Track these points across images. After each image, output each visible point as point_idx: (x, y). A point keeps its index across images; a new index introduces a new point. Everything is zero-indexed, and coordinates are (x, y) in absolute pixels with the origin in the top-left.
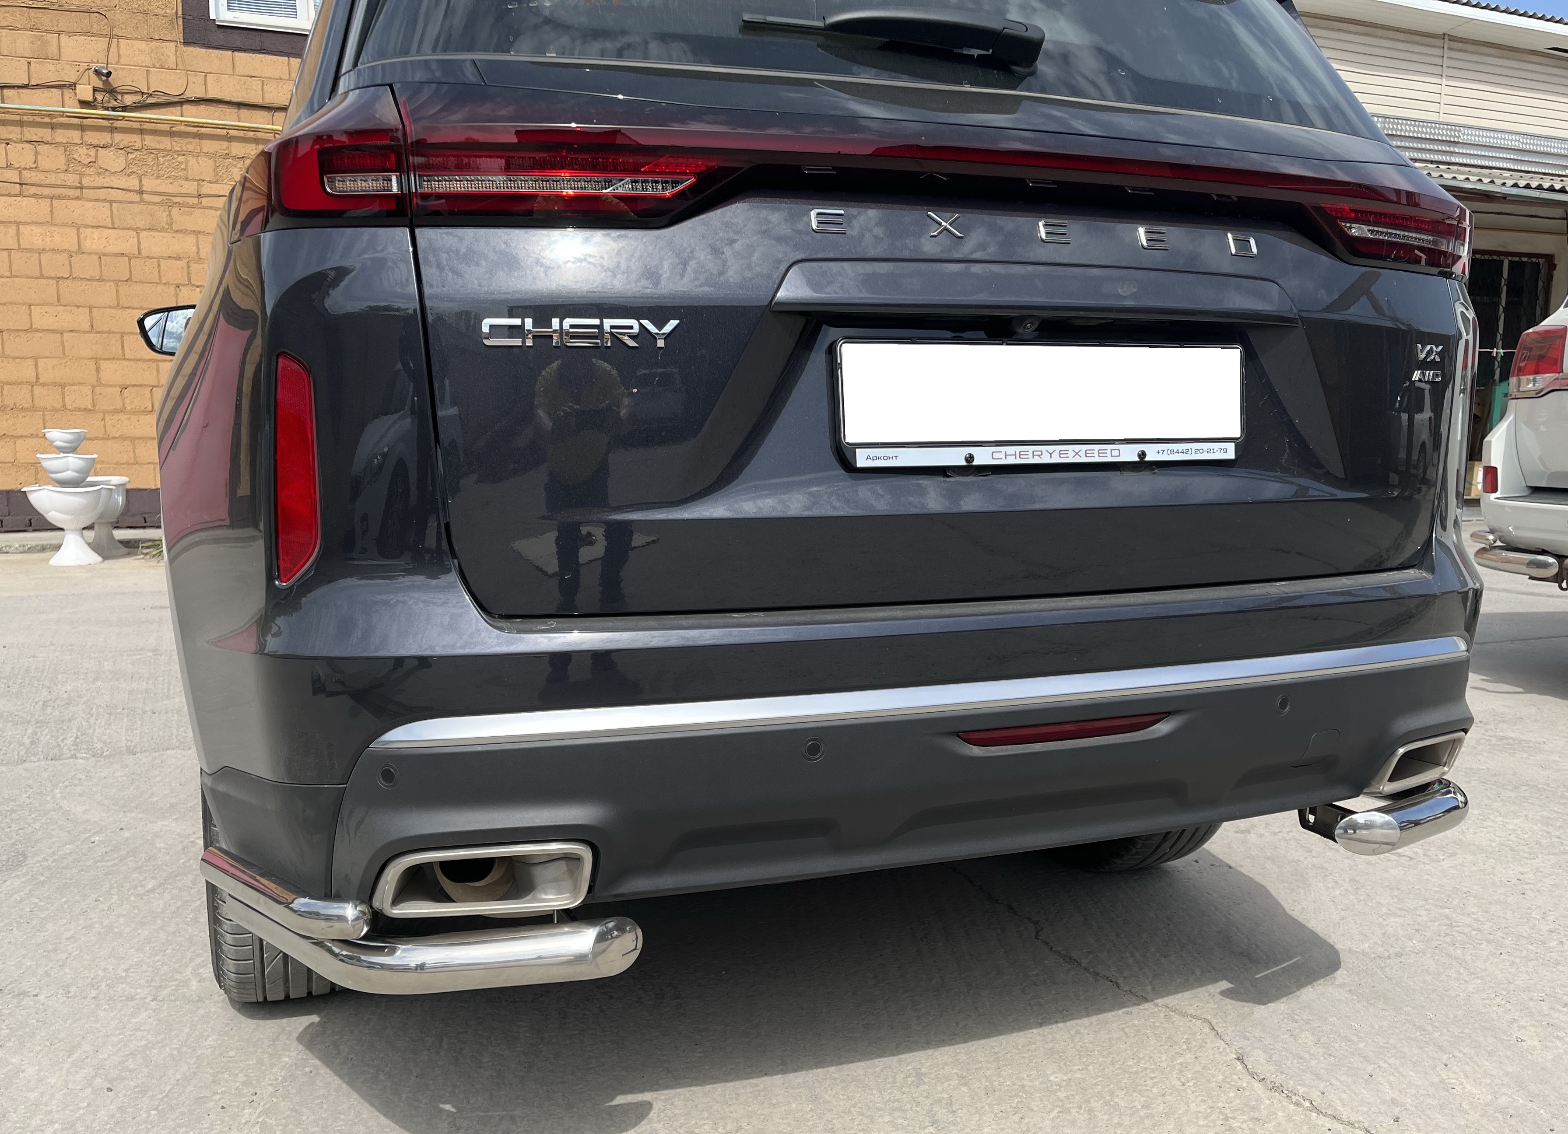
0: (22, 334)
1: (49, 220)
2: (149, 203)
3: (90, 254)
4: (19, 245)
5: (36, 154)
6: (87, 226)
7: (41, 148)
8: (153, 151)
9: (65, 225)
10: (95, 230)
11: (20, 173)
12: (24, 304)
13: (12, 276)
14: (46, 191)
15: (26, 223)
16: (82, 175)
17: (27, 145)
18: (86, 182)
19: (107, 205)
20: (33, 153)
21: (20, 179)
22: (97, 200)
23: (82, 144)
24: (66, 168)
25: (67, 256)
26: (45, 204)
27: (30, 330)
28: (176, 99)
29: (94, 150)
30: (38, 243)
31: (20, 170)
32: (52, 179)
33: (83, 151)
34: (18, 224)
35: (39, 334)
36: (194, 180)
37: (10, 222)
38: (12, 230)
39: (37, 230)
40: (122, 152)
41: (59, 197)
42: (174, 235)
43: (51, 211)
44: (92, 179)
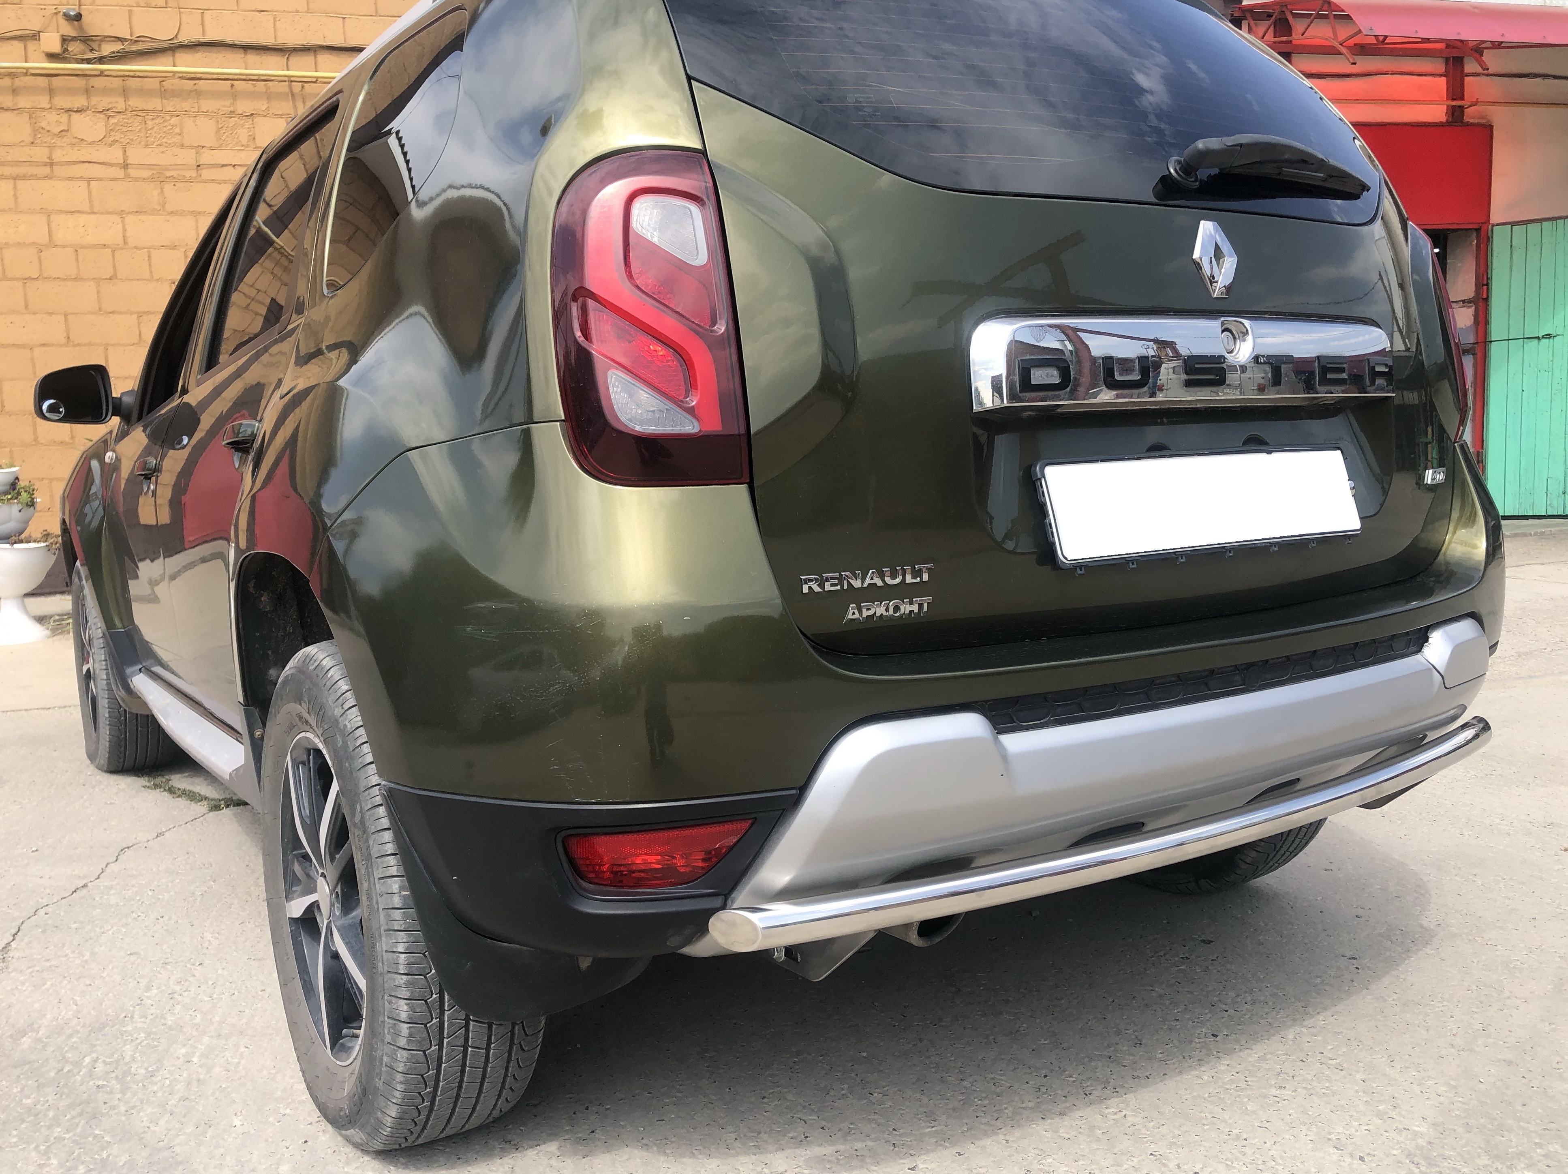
1: (13, 206)
2: (136, 179)
3: (64, 247)
6: (60, 212)
8: (140, 113)
9: (32, 212)
10: (69, 216)
14: (8, 170)
16: (51, 147)
18: (58, 156)
19: (84, 184)
22: (70, 179)
23: (50, 108)
24: (32, 139)
25: (36, 251)
26: (7, 186)
28: (166, 45)
29: (66, 115)
32: (15, 154)
33: (52, 117)
36: (191, 147)
40: (101, 116)
41: (24, 177)
42: (168, 217)
43: (15, 195)
44: (64, 153)
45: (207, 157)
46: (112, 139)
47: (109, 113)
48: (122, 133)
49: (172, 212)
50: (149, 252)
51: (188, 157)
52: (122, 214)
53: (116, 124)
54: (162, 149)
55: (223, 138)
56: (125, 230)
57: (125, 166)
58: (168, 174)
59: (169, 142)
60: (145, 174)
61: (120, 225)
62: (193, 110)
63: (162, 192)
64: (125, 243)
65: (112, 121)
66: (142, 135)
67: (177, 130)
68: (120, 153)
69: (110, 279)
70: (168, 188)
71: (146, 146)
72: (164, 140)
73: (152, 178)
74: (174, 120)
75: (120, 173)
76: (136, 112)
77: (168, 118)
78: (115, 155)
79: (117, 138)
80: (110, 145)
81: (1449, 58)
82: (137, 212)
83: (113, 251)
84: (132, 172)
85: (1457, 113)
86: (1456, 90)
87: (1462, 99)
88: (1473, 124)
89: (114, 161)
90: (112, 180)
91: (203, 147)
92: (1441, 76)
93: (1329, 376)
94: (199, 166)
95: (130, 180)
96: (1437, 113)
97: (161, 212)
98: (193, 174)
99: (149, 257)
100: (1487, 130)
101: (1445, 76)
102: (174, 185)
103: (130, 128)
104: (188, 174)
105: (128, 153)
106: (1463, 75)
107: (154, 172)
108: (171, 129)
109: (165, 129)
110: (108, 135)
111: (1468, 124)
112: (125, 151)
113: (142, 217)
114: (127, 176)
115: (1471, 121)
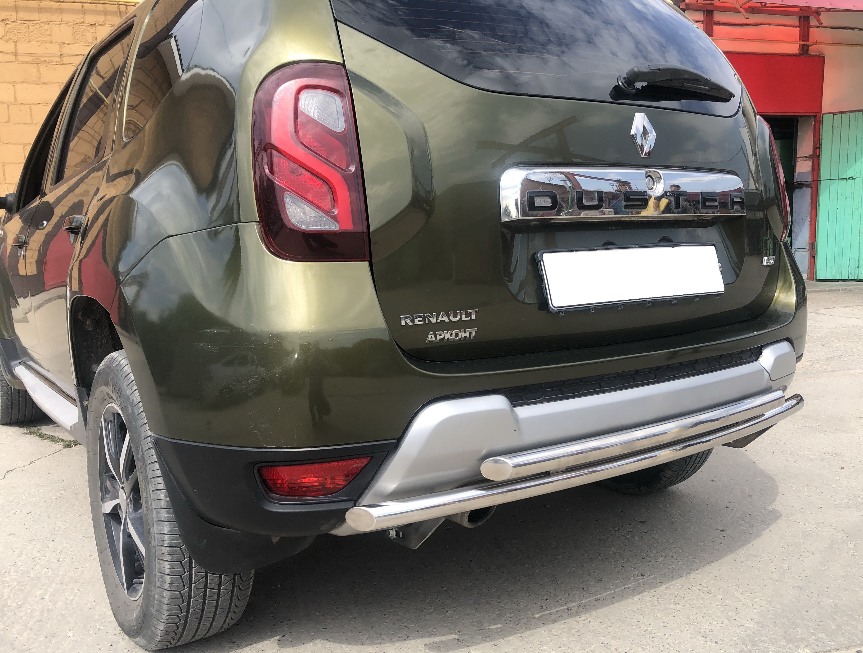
45: (67, 50)
46: (8, 37)
47: (6, 22)
48: (14, 34)
49: (45, 83)
50: (30, 107)
51: (55, 49)
52: (14, 83)
53: (11, 28)
54: (39, 44)
55: (77, 38)
56: (15, 93)
57: (16, 54)
58: (43, 59)
59: (43, 40)
60: (29, 59)
61: (13, 90)
62: (58, 20)
63: (39, 70)
64: (16, 100)
65: (9, 26)
66: (26, 35)
67: (48, 33)
68: (12, 46)
69: (6, 123)
70: (43, 68)
71: (29, 42)
72: (40, 39)
73: (33, 62)
74: (46, 27)
75: (13, 58)
76: (23, 21)
77: (43, 25)
78: (10, 47)
79: (11, 37)
80: (7, 41)
81: (801, 17)
82: (23, 82)
83: (8, 106)
84: (20, 58)
85: (805, 49)
86: (805, 36)
87: (808, 41)
88: (813, 56)
89: (9, 51)
90: (8, 62)
91: (64, 43)
92: (796, 27)
93: (707, 204)
94: (62, 55)
95: (19, 62)
96: (794, 48)
97: (37, 83)
98: (58, 59)
99: (30, 110)
100: (822, 59)
101: (799, 27)
102: (46, 66)
103: (19, 31)
104: (55, 60)
105: (17, 46)
106: (809, 27)
107: (34, 58)
108: (45, 32)
109: (41, 32)
110: (6, 35)
111: (811, 55)
112: (16, 45)
113: (26, 86)
114: (17, 60)
115: (813, 53)
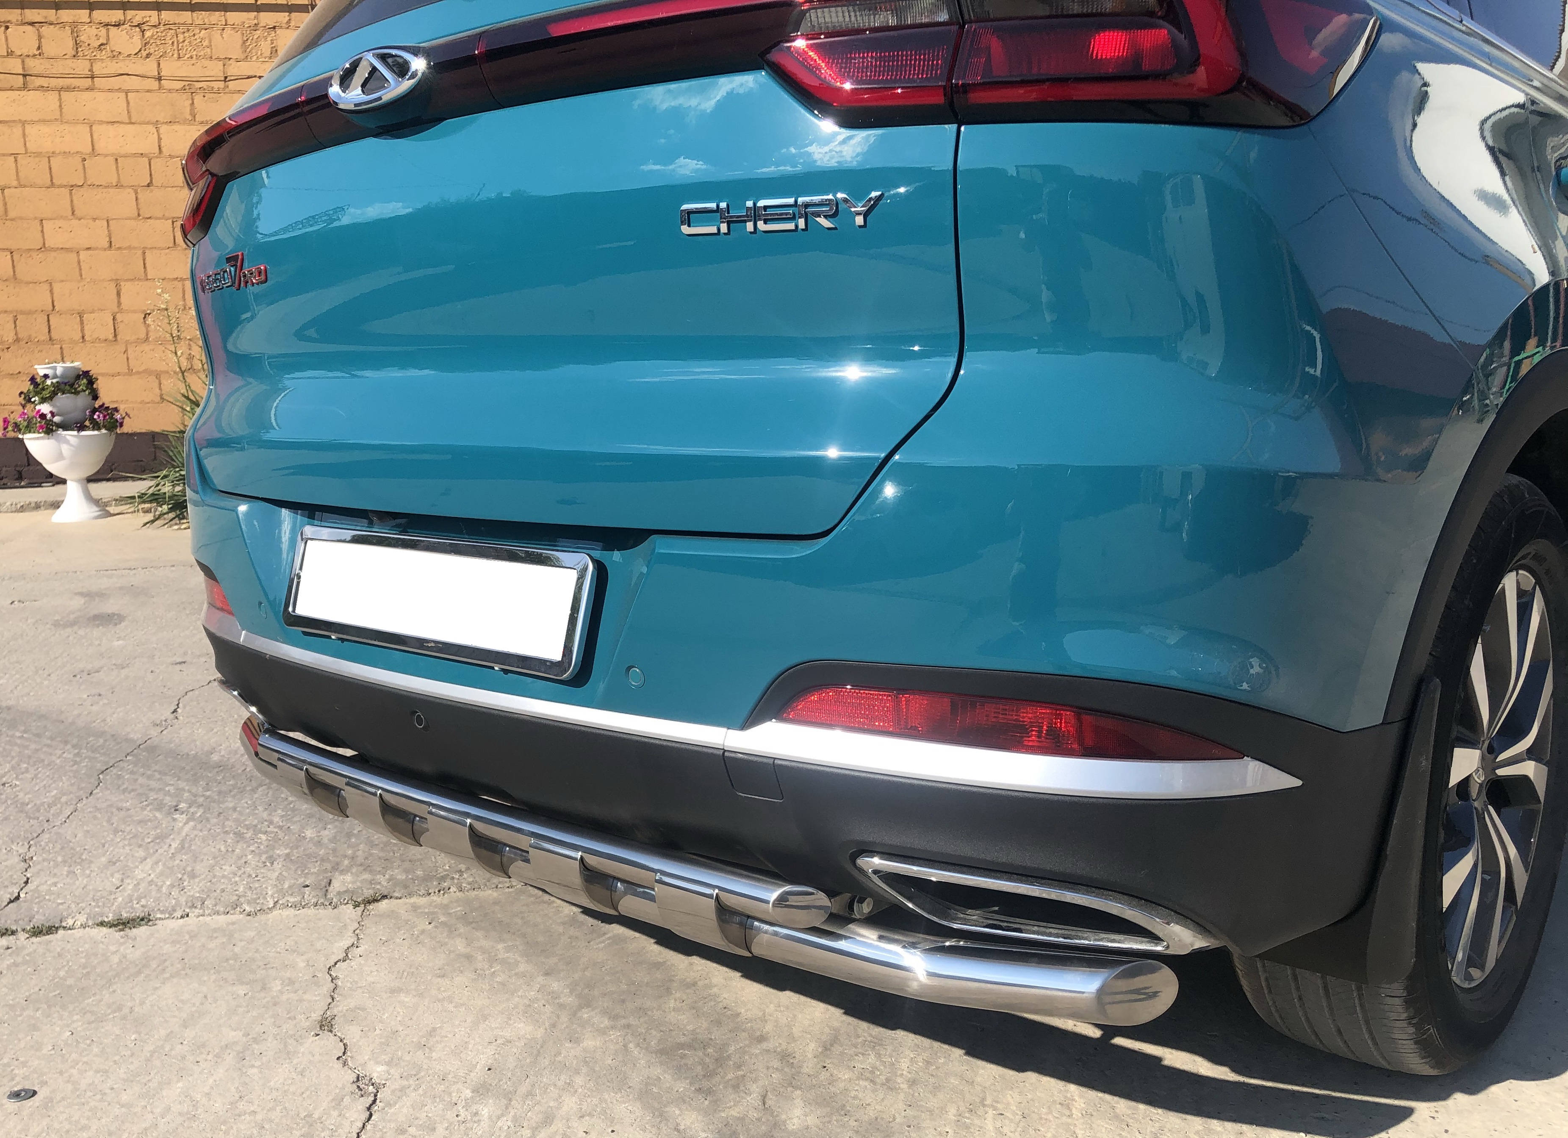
0: (34, 254)
1: (58, 117)
2: (170, 91)
3: (106, 156)
4: (26, 150)
5: (40, 37)
6: (101, 122)
7: (45, 30)
8: (172, 27)
9: (76, 122)
10: (110, 127)
11: (23, 62)
12: (36, 218)
13: (21, 186)
14: (54, 82)
15: (33, 122)
16: (92, 62)
17: (30, 28)
18: (98, 69)
19: (122, 96)
20: (36, 37)
21: (23, 68)
22: (110, 91)
23: (90, 23)
24: (74, 53)
25: (81, 160)
26: (53, 97)
27: (43, 248)
29: (103, 31)
30: (47, 146)
31: (23, 58)
32: (59, 67)
33: (93, 31)
34: (23, 123)
35: (53, 254)
36: (218, 59)
37: (14, 121)
38: (18, 130)
39: (45, 129)
40: (137, 30)
41: (68, 89)
43: (60, 106)
44: (104, 65)
